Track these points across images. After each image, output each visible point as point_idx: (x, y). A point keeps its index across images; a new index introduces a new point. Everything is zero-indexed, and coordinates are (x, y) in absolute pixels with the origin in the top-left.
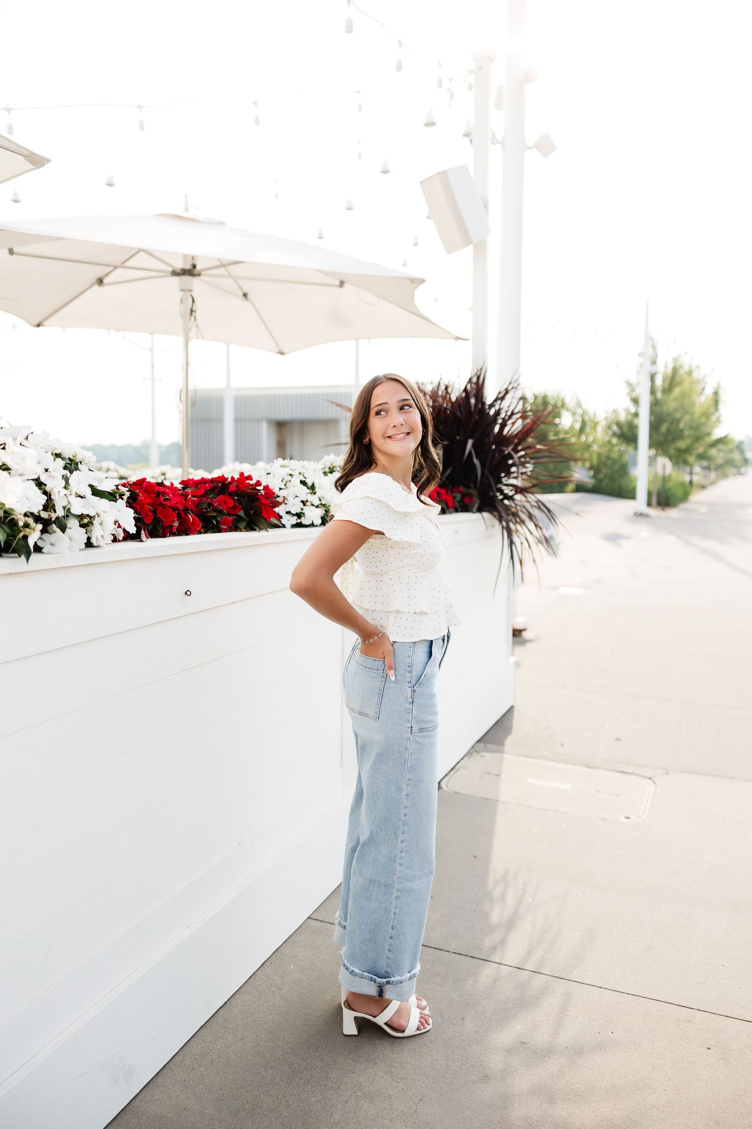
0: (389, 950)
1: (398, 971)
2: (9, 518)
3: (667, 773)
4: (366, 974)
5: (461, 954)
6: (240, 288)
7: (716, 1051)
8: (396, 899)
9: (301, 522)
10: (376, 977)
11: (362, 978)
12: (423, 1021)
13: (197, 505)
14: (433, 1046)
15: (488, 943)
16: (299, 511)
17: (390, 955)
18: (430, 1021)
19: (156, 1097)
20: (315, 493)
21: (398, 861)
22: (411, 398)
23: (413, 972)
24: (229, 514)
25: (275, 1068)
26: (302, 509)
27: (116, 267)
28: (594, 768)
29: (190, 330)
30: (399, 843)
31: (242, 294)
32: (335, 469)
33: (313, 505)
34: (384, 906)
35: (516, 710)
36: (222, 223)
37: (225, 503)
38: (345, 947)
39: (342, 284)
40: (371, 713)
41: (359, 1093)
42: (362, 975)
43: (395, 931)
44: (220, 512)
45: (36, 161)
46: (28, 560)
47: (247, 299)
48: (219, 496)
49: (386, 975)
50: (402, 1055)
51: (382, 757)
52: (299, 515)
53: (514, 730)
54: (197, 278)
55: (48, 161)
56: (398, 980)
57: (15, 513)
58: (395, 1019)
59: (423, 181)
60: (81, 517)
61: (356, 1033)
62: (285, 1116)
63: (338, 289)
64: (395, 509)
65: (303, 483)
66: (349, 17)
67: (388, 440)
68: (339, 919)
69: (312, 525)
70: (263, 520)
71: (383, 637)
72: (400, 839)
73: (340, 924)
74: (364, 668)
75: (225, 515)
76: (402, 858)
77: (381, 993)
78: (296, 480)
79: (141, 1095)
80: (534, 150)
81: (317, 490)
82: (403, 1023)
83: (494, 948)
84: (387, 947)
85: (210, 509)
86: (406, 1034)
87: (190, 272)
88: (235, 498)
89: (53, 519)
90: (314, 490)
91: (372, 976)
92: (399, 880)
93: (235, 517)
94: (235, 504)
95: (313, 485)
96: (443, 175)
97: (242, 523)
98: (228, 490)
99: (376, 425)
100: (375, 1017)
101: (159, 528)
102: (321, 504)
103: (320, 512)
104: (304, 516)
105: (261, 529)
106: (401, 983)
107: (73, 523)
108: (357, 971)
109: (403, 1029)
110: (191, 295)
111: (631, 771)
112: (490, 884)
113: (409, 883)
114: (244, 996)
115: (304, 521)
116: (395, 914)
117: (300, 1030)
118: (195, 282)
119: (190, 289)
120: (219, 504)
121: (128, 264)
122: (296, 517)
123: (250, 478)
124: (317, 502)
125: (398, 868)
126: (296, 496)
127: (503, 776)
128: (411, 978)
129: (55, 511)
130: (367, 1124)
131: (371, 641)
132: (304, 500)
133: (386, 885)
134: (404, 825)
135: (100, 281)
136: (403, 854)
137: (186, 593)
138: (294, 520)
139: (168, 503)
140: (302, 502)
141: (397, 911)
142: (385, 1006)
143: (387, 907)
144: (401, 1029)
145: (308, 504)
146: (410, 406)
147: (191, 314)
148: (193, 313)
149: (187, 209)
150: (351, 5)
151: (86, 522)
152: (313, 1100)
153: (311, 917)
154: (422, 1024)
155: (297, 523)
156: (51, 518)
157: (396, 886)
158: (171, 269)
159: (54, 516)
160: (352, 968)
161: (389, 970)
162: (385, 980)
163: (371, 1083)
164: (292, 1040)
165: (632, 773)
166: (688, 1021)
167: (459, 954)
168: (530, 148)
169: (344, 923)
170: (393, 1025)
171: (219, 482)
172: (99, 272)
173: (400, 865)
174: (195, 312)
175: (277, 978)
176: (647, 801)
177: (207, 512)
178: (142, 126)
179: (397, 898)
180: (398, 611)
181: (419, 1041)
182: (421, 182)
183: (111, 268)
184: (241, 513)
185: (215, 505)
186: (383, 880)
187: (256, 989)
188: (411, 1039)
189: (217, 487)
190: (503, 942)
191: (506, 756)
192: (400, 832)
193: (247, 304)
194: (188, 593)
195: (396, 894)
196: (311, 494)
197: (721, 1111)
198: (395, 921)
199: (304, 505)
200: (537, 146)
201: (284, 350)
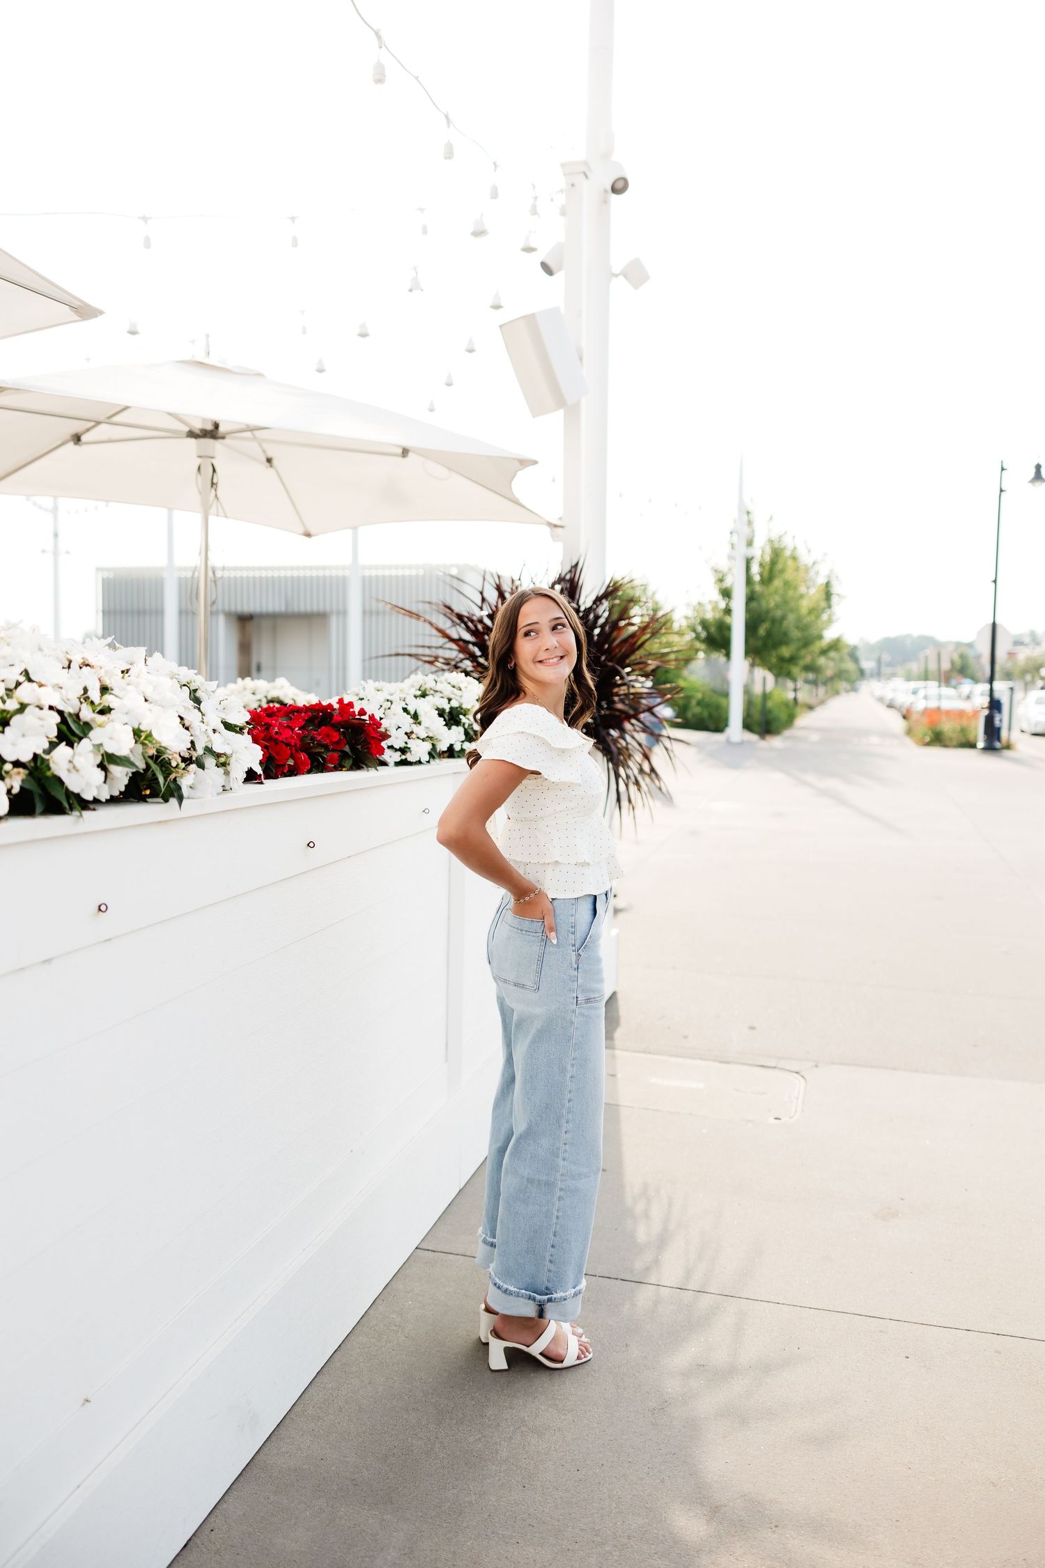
0: (551, 1262)
1: (561, 1286)
2: (162, 758)
3: (816, 1066)
4: (523, 1291)
5: (609, 1278)
6: (264, 452)
7: (916, 1360)
8: (559, 1200)
9: (406, 759)
10: (535, 1294)
11: (518, 1296)
12: (583, 1349)
13: (301, 738)
14: (598, 1375)
15: (639, 1265)
16: (403, 745)
17: (552, 1267)
18: (591, 1350)
19: (283, 1449)
20: (420, 723)
21: (561, 1155)
22: (563, 616)
23: (578, 1288)
24: (333, 750)
25: (418, 1410)
26: (406, 743)
27: (98, 423)
28: (728, 1063)
29: (211, 506)
30: (563, 1135)
31: (265, 460)
32: (428, 693)
33: (418, 738)
34: (544, 1209)
35: (619, 996)
36: (260, 375)
37: (328, 736)
38: (492, 1264)
39: (405, 452)
40: (529, 983)
41: (523, 1429)
42: (518, 1293)
43: (557, 1239)
44: (326, 747)
45: (84, 312)
46: (180, 804)
47: (271, 466)
48: (320, 727)
49: (548, 1291)
50: (566, 1387)
51: (542, 1035)
52: (403, 751)
53: (623, 1020)
54: (220, 441)
55: (101, 313)
56: (561, 1297)
57: (168, 751)
58: (552, 1347)
59: (504, 325)
60: (218, 756)
61: (506, 1367)
62: (443, 1458)
63: (400, 459)
64: (553, 745)
65: (405, 710)
66: (449, 141)
67: (539, 665)
68: (484, 1236)
69: (420, 762)
70: (371, 756)
71: (541, 894)
72: (564, 1129)
73: (485, 1241)
74: (519, 931)
75: (330, 751)
76: (565, 1151)
77: (541, 1314)
78: (397, 708)
79: (265, 1450)
80: (621, 277)
81: (421, 718)
82: (561, 1352)
83: (648, 1269)
84: (548, 1258)
85: (313, 744)
86: (565, 1364)
87: (212, 433)
88: (342, 730)
89: (194, 759)
90: (418, 719)
91: (531, 1293)
92: (563, 1177)
93: (340, 753)
94: (340, 738)
95: (416, 713)
96: (530, 320)
97: (347, 761)
98: (331, 719)
99: (525, 648)
100: (528, 1346)
101: (271, 767)
102: (427, 737)
103: (427, 746)
104: (411, 752)
105: (368, 766)
106: (565, 1299)
107: (210, 762)
108: (512, 1288)
109: (561, 1359)
110: (213, 465)
111: (773, 1065)
112: (629, 1201)
113: (574, 1182)
114: (361, 1338)
115: (410, 757)
116: (557, 1217)
117: (437, 1368)
118: (216, 446)
119: (211, 455)
120: (322, 738)
121: (116, 419)
122: (399, 753)
123: (351, 705)
124: (423, 735)
125: (561, 1163)
126: (399, 727)
127: (619, 1076)
128: (576, 1295)
129: (195, 750)
130: (540, 1458)
131: (527, 898)
132: (408, 731)
133: (547, 1184)
134: (569, 1112)
135: (77, 439)
136: (567, 1147)
137: (308, 845)
138: (397, 757)
139: (281, 738)
140: (406, 733)
141: (560, 1214)
142: (540, 1332)
143: (548, 1211)
144: (559, 1359)
145: (414, 736)
146: (564, 626)
147: (212, 486)
148: (214, 486)
149: (209, 353)
150: (451, 125)
151: (223, 762)
152: (472, 1439)
153: (419, 1247)
154: (583, 1353)
155: (402, 760)
156: (191, 757)
157: (560, 1185)
158: (187, 429)
159: (195, 755)
160: (505, 1286)
161: (550, 1285)
162: (546, 1297)
163: (536, 1418)
164: (431, 1380)
165: (775, 1068)
166: (881, 1332)
167: (607, 1277)
168: (617, 276)
169: (491, 1240)
170: (552, 1355)
171: (318, 711)
172: (77, 427)
173: (564, 1159)
174: (216, 484)
175: (394, 1317)
176: (797, 1099)
177: (311, 748)
178: (147, 243)
179: (560, 1198)
180: (557, 862)
181: (581, 1371)
182: (500, 326)
183: (93, 424)
184: (347, 749)
185: (318, 739)
186: (544, 1178)
187: (373, 1329)
188: (571, 1369)
189: (316, 717)
190: (657, 1262)
191: (618, 1053)
192: (563, 1121)
193: (271, 471)
194: (311, 845)
195: (559, 1193)
196: (415, 723)
197: (928, 1417)
198: (558, 1226)
199: (409, 738)
200: (625, 274)
201: (312, 531)
